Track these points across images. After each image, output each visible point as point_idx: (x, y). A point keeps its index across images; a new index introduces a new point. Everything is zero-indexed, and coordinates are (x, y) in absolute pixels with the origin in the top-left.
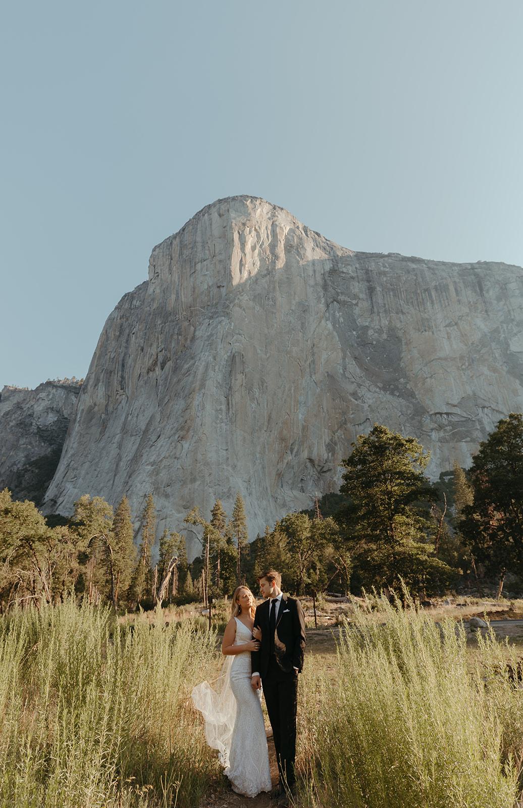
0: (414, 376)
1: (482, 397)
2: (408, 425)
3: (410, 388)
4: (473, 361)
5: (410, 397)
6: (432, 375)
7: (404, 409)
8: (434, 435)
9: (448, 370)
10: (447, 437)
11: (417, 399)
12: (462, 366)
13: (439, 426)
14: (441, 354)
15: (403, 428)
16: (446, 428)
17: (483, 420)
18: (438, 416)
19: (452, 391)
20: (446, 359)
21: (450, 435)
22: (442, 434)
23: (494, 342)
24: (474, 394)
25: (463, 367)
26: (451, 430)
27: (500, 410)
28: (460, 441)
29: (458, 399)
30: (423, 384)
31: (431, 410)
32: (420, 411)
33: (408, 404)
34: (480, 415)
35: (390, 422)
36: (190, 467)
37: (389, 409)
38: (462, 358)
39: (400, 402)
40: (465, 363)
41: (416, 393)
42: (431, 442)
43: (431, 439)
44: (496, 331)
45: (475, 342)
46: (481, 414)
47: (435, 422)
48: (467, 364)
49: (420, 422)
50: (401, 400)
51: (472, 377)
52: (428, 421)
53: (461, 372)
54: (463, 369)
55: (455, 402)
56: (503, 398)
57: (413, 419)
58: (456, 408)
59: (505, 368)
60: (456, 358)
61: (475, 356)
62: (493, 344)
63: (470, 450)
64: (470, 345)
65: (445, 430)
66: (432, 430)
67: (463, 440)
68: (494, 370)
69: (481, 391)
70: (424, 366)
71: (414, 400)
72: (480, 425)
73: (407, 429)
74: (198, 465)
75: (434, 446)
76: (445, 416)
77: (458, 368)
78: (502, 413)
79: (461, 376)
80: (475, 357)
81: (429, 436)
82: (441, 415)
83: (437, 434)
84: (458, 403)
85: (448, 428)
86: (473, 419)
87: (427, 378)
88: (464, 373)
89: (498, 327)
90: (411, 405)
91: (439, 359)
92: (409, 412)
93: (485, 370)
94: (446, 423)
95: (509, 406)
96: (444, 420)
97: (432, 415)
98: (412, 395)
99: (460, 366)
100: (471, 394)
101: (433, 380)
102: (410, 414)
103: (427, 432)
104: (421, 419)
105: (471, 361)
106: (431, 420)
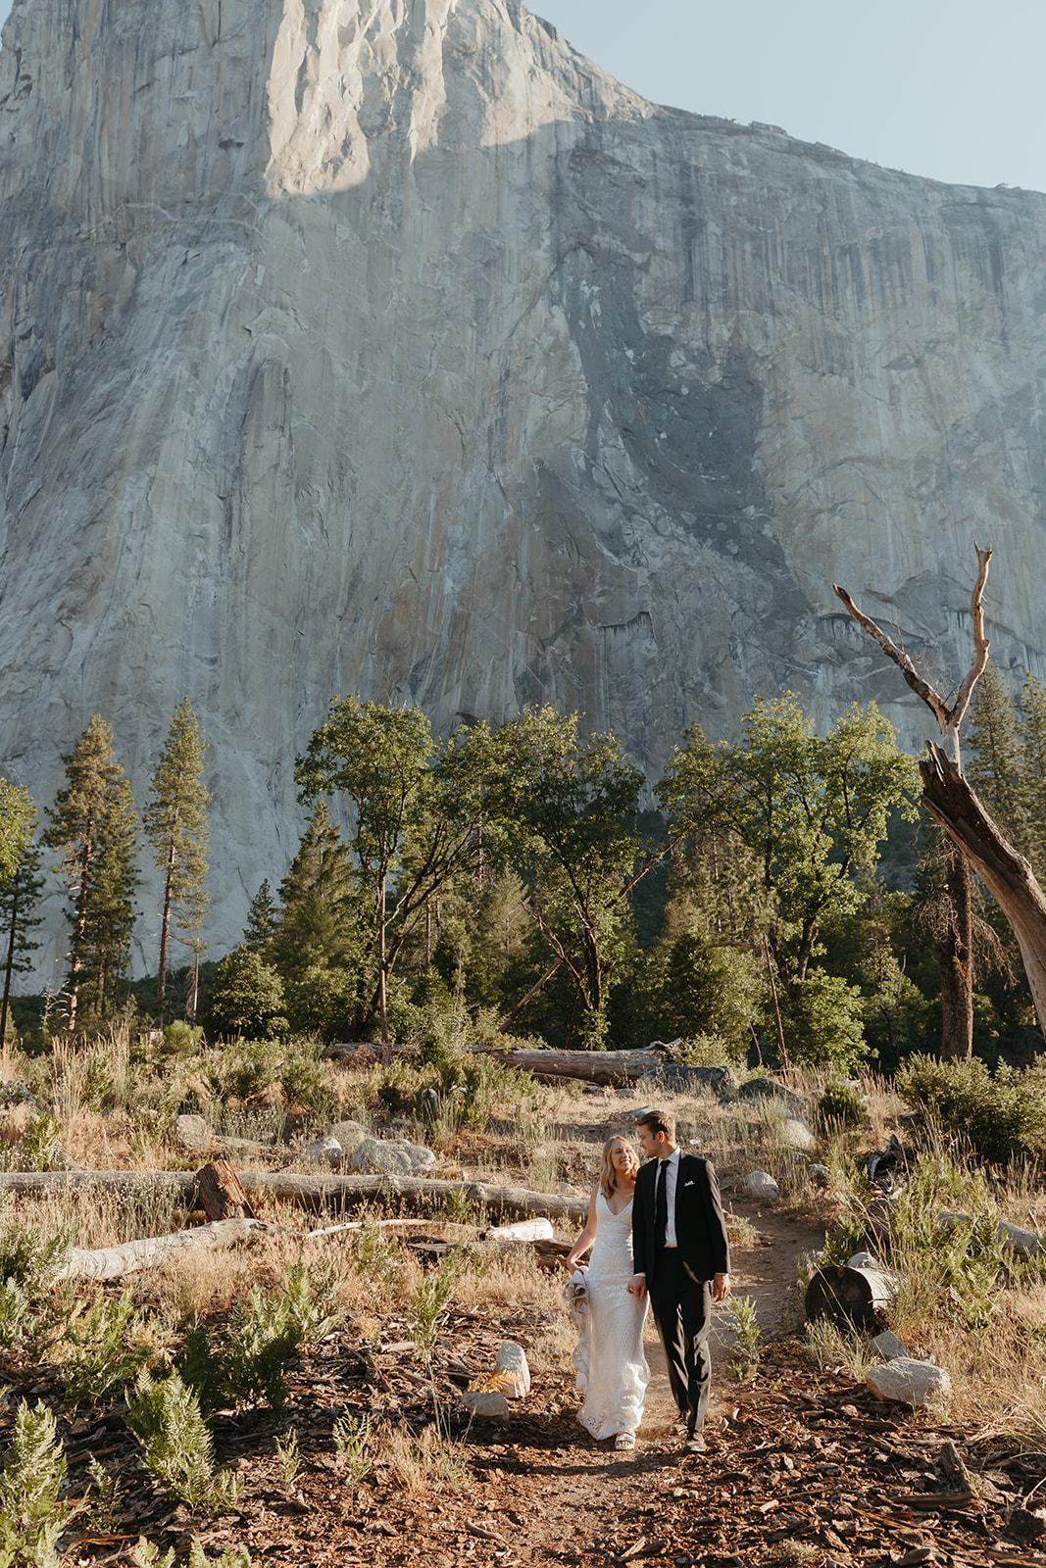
0: (785, 502)
1: (962, 582)
2: (754, 641)
3: (770, 535)
4: (950, 476)
5: (768, 563)
6: (836, 506)
7: (749, 596)
8: (822, 678)
9: (883, 495)
10: (856, 686)
11: (786, 569)
12: (919, 487)
13: (839, 653)
14: (869, 448)
15: (740, 650)
16: (857, 661)
17: (958, 646)
18: (839, 623)
19: (884, 556)
20: (878, 462)
21: (865, 681)
22: (843, 676)
23: (1013, 426)
24: (943, 571)
25: (923, 490)
26: (869, 668)
27: (1006, 623)
28: (890, 701)
29: (898, 581)
30: (810, 528)
31: (822, 606)
32: (791, 605)
33: (761, 581)
34: (950, 632)
35: (707, 629)
36: (93, 704)
37: (708, 589)
38: (922, 463)
39: (740, 575)
40: (928, 480)
41: (787, 552)
42: (810, 697)
43: (813, 688)
44: (1022, 396)
45: (963, 422)
46: (953, 631)
47: (830, 642)
48: (933, 483)
49: (788, 636)
50: (743, 568)
51: (942, 521)
52: (811, 635)
53: (916, 505)
54: (920, 498)
55: (889, 588)
56: (1018, 589)
57: (769, 624)
58: (889, 605)
59: (1032, 507)
60: (904, 462)
61: (959, 461)
62: (1010, 435)
63: (913, 729)
64: (949, 428)
65: (853, 666)
66: (819, 661)
67: (898, 700)
68: (1004, 509)
69: (961, 565)
70: (818, 477)
71: (777, 573)
72: (947, 660)
73: (752, 652)
74: (119, 699)
75: (819, 709)
76: (858, 627)
77: (908, 493)
78: (1008, 631)
79: (915, 516)
80: (958, 466)
81: (809, 678)
82: (847, 624)
83: (830, 673)
84: (899, 593)
85: (862, 662)
86: (932, 643)
87: (820, 511)
88: (923, 509)
89: (1029, 387)
90: (770, 587)
91: (860, 459)
92: (761, 604)
93: (980, 506)
94: (856, 644)
95: (1030, 617)
96: (853, 638)
97: (822, 619)
98: (775, 556)
99: (914, 486)
100: (936, 570)
101: (837, 518)
102: (764, 611)
103: (804, 667)
104: (792, 629)
105: (945, 475)
106: (820, 633)
